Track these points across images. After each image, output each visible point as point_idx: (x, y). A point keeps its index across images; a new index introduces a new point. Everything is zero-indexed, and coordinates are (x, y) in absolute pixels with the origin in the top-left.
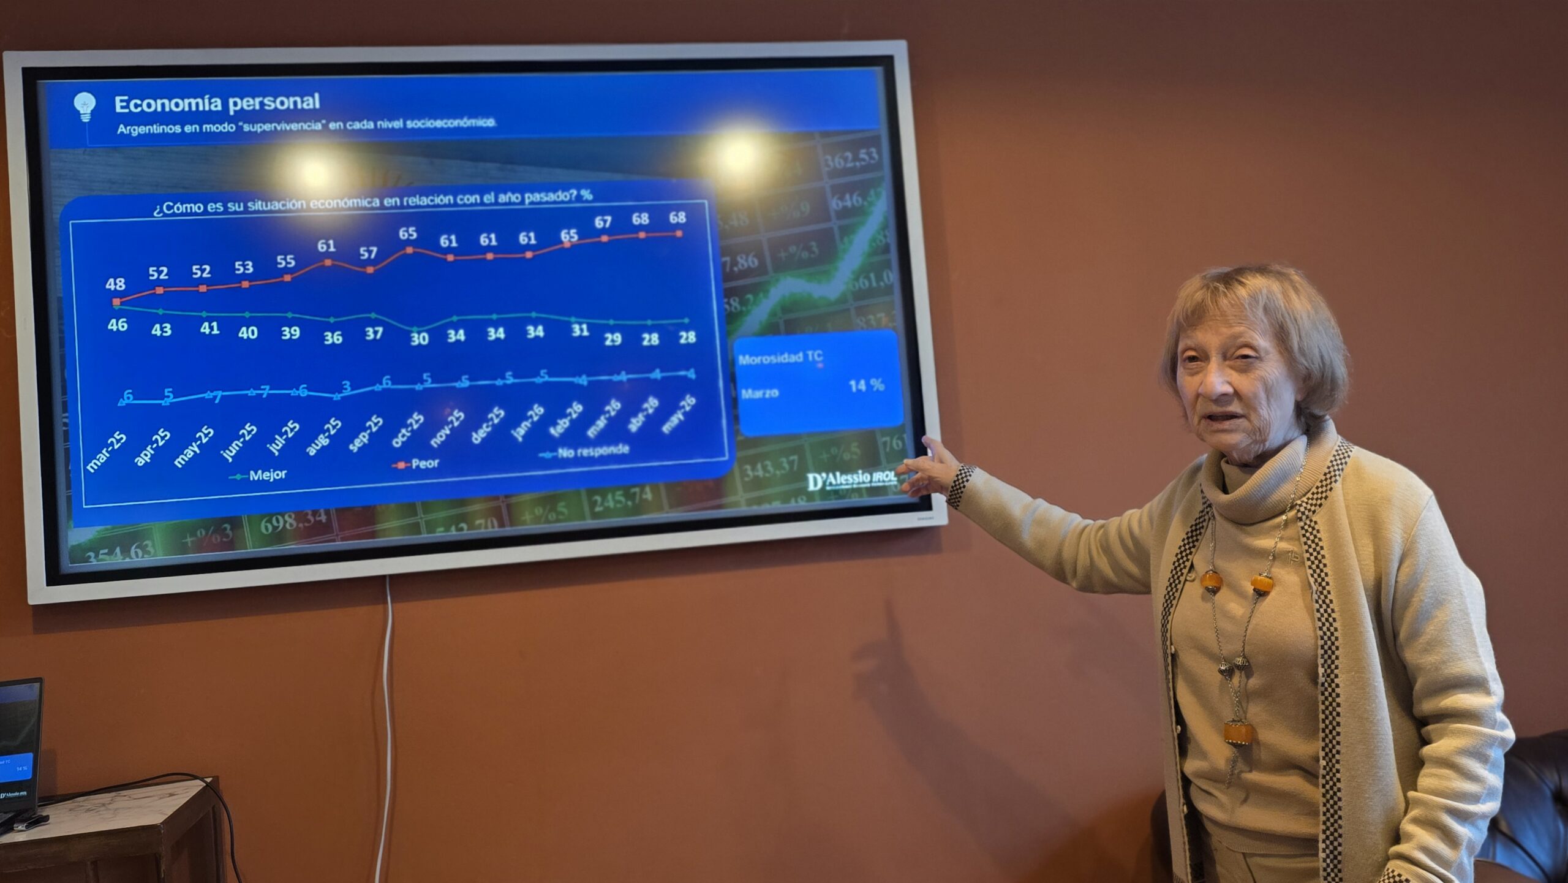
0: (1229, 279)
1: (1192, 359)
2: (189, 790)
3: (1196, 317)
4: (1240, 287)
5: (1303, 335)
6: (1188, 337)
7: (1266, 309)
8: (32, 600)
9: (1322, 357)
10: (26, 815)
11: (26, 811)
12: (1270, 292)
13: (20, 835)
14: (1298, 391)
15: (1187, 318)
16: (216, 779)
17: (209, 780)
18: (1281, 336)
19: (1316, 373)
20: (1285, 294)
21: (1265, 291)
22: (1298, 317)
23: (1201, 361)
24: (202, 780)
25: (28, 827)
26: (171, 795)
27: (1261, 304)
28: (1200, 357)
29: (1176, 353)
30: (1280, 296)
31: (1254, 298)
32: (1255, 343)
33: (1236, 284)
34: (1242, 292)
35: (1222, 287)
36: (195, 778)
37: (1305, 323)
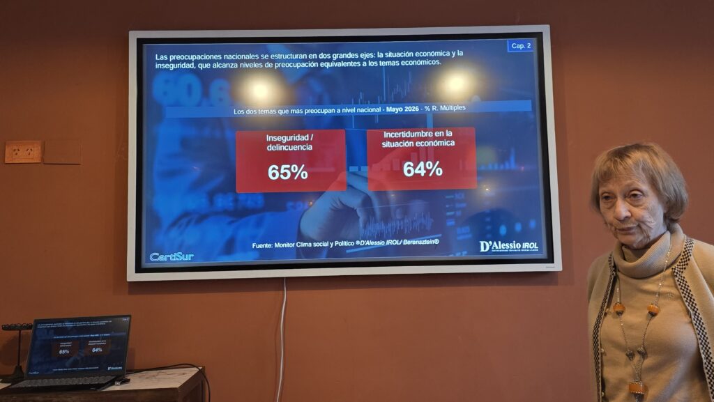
0: (621, 154)
1: (607, 198)
2: (191, 372)
3: (606, 176)
4: (628, 159)
5: (664, 180)
6: (605, 186)
7: (643, 169)
8: (129, 280)
9: (675, 191)
10: (121, 378)
11: (120, 376)
12: (644, 159)
13: (117, 387)
14: (664, 208)
15: (602, 177)
16: (204, 368)
17: (200, 368)
18: (653, 183)
19: (673, 199)
20: (652, 159)
21: (641, 160)
22: (660, 171)
23: (612, 198)
24: (197, 367)
25: (121, 383)
26: (184, 374)
27: (640, 167)
28: (610, 197)
29: (598, 194)
30: (649, 160)
31: (637, 164)
32: (639, 188)
33: (626, 158)
34: (629, 161)
35: (619, 160)
36: (194, 366)
37: (664, 174)
